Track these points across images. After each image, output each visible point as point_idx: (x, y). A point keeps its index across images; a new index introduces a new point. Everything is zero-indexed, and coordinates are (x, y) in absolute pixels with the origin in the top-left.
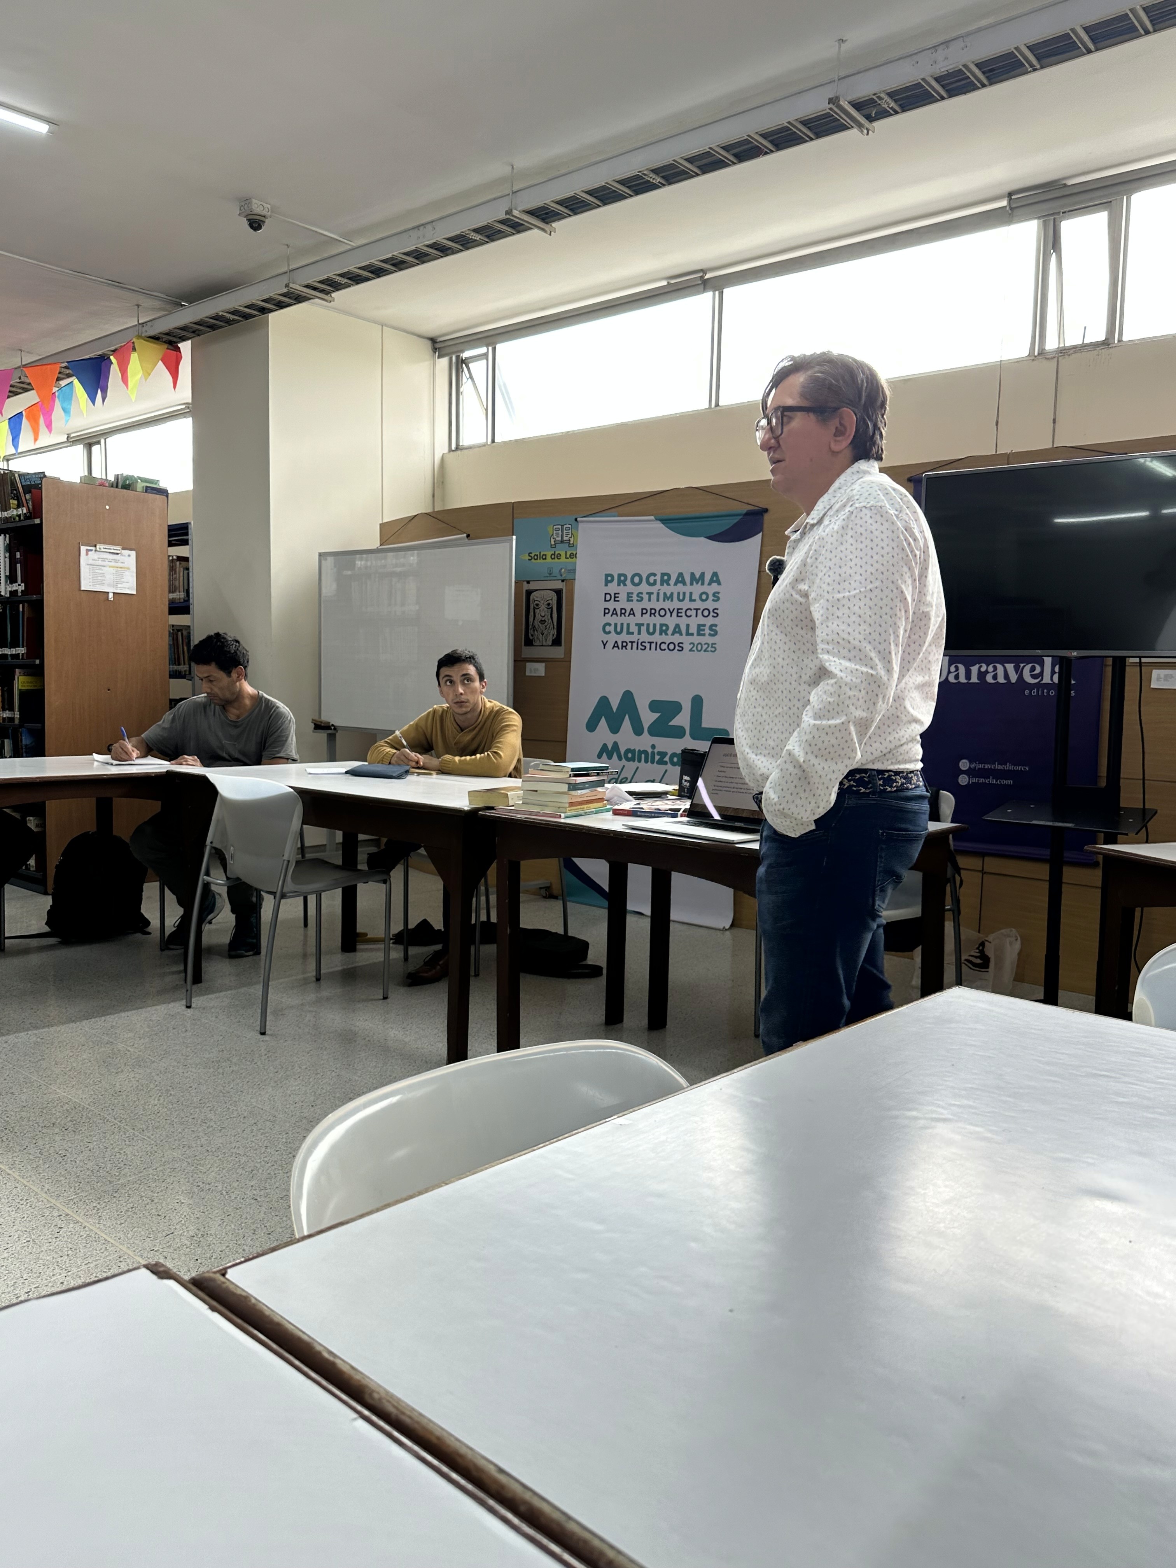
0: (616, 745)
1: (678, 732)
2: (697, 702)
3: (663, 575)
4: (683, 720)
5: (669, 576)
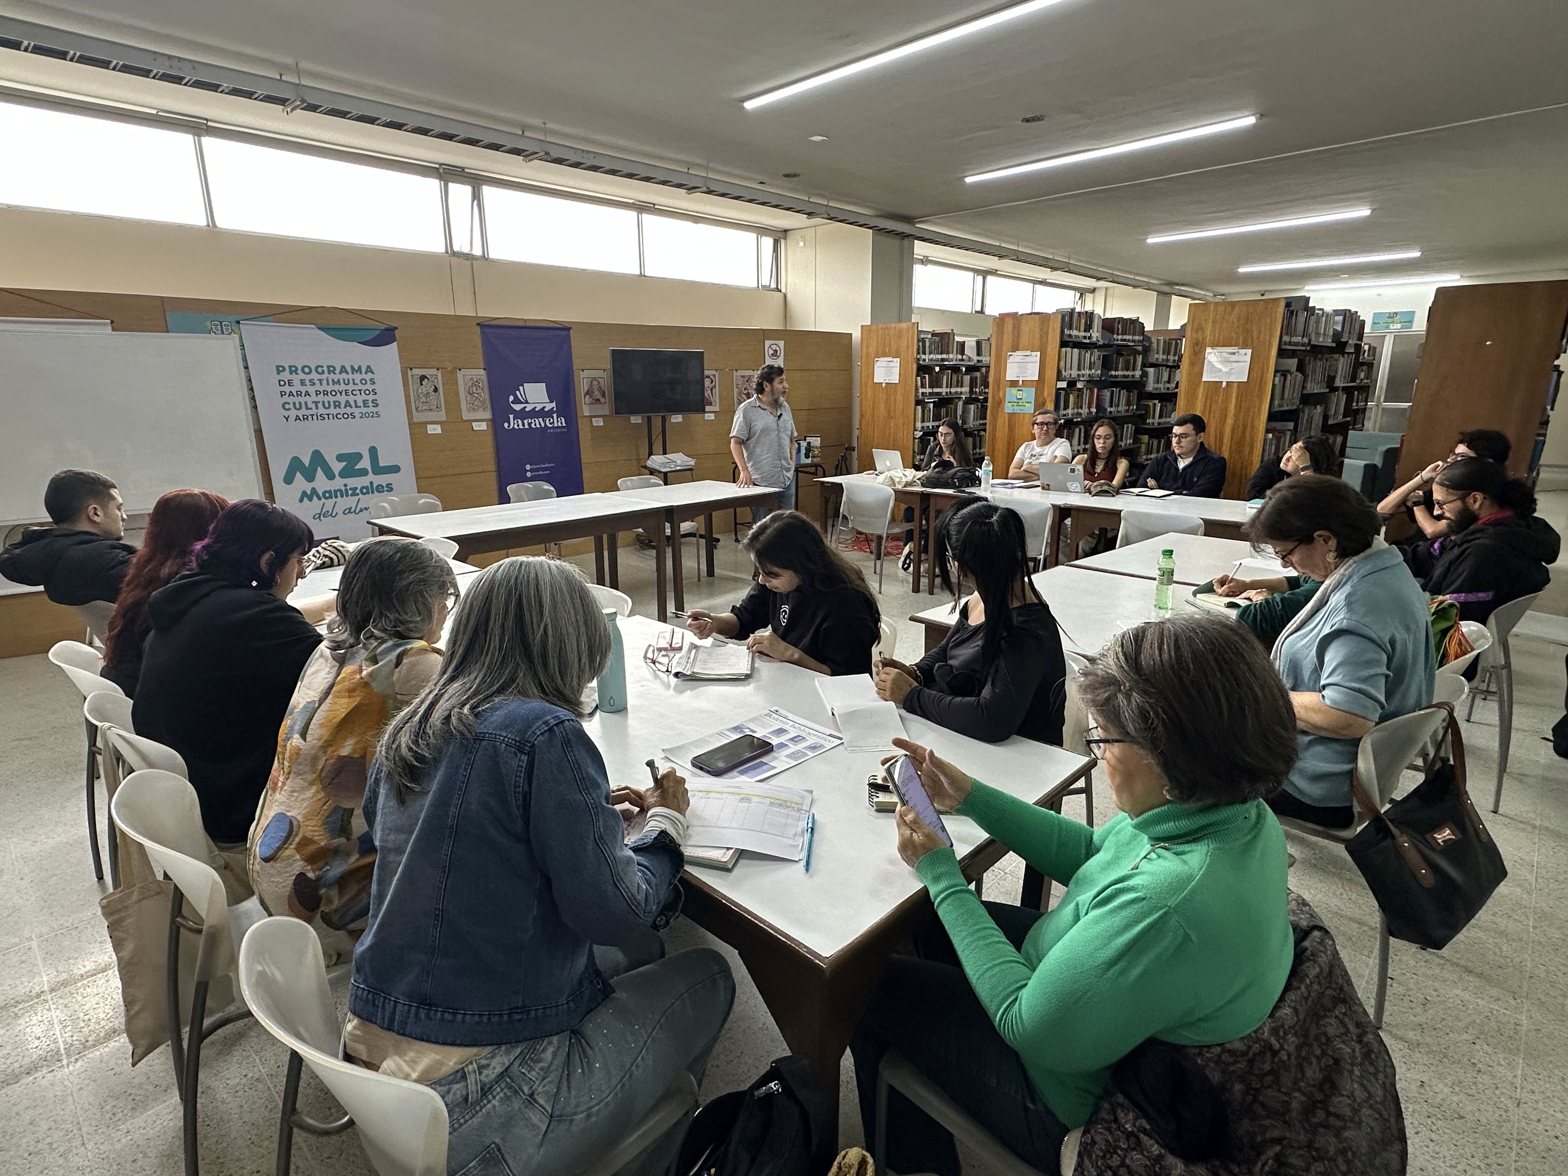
0: (314, 491)
1: (364, 472)
2: (373, 451)
3: (329, 367)
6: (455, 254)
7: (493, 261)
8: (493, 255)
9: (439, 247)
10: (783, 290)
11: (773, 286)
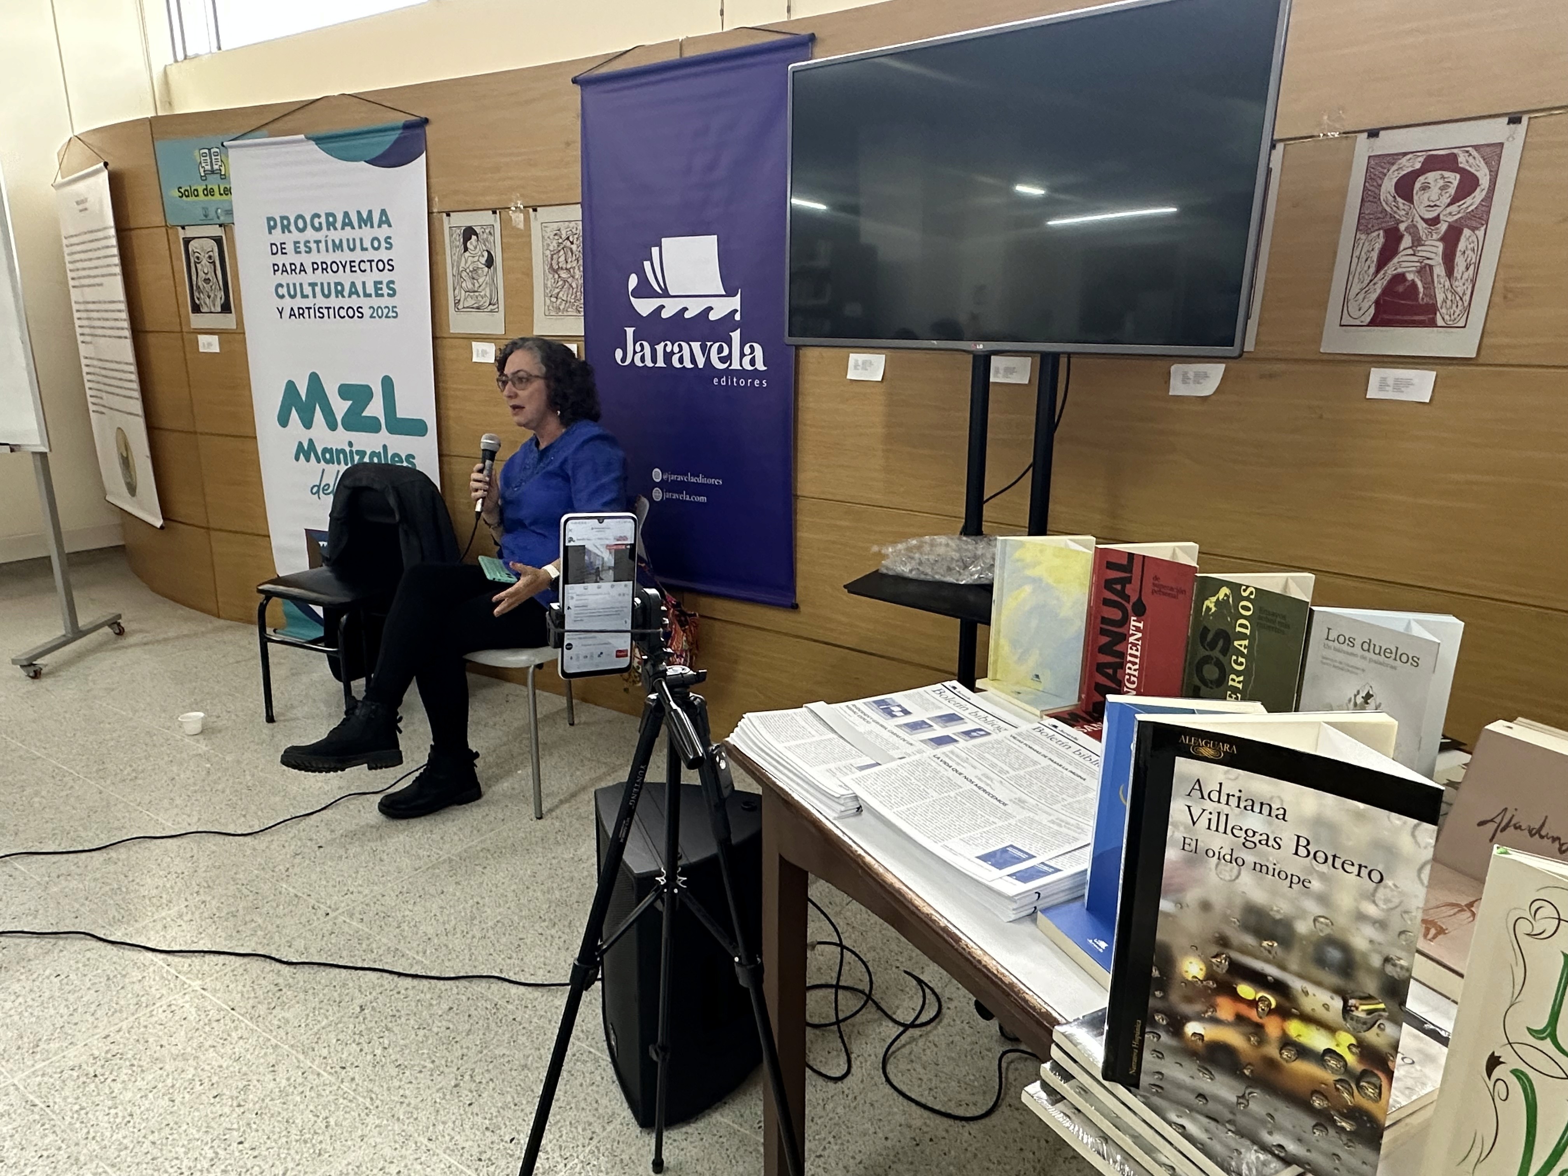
0: (311, 443)
1: (372, 426)
2: (388, 385)
3: (328, 215)
5: (334, 217)
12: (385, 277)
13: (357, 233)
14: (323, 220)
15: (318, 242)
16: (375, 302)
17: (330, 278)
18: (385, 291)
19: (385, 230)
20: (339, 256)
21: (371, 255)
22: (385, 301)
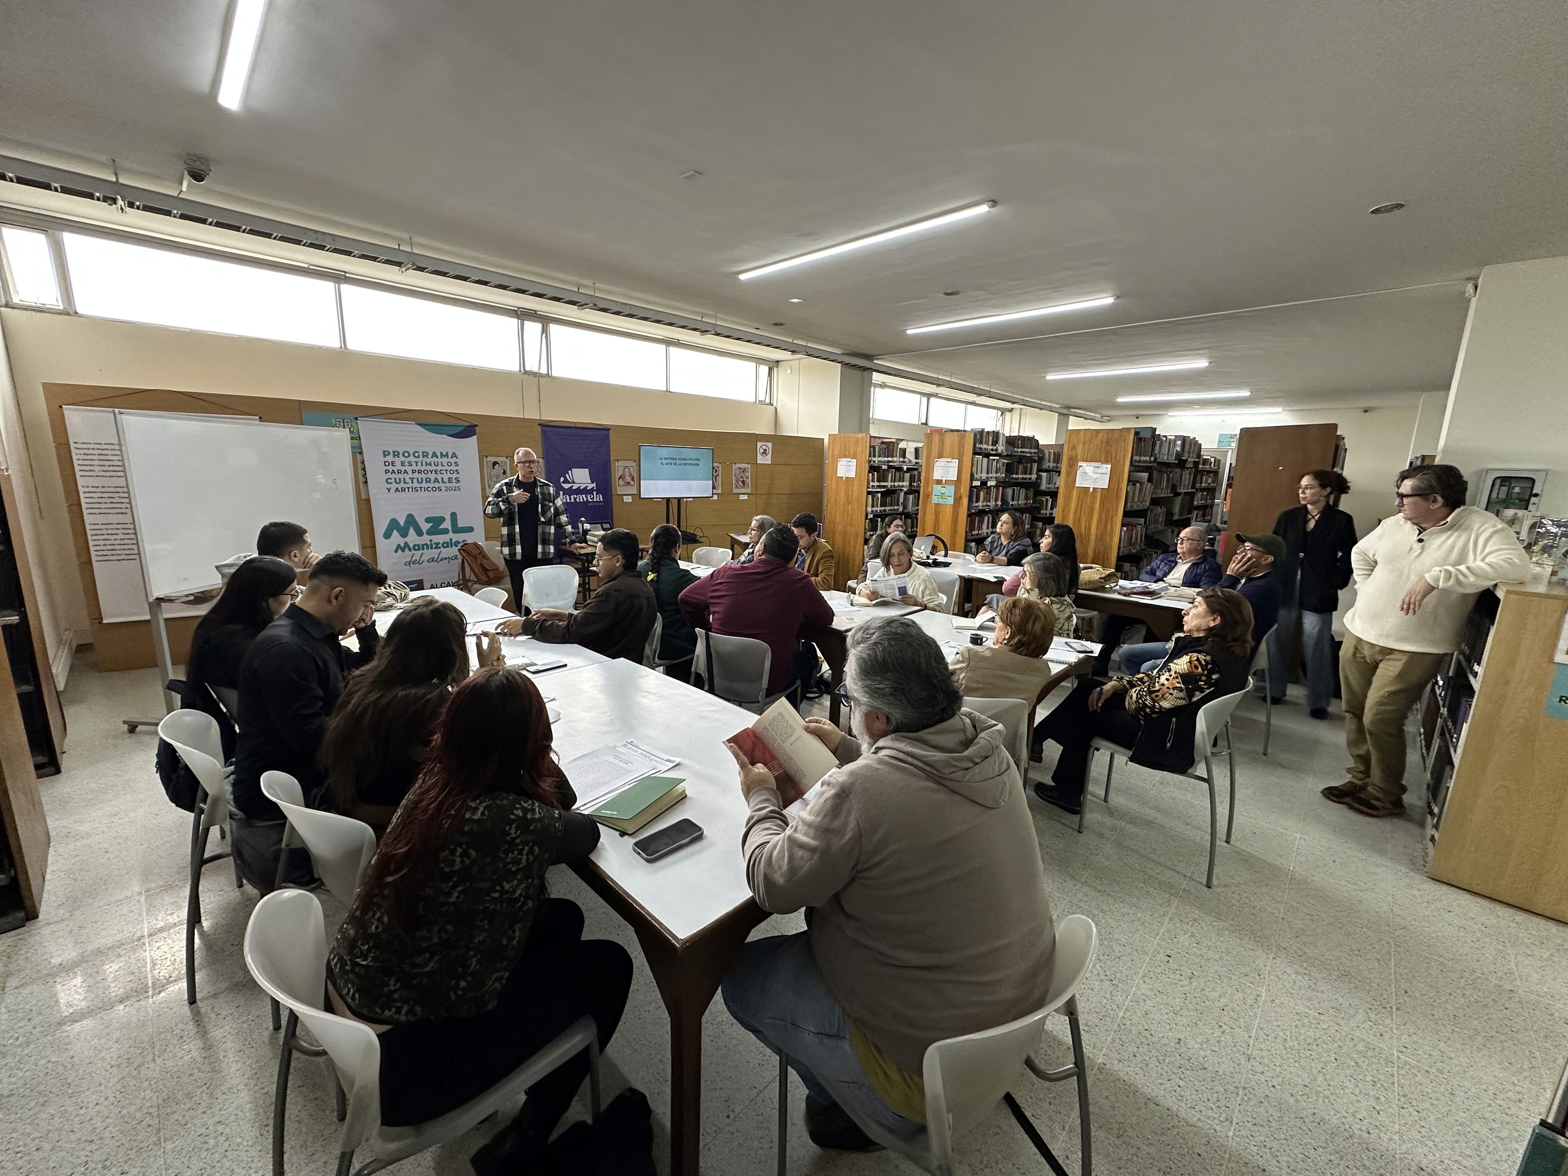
0: (406, 543)
1: (446, 531)
3: (423, 453)
4: (447, 525)
5: (428, 454)
6: (526, 373)
7: (555, 378)
8: (555, 373)
9: (514, 367)
10: (775, 404)
11: (768, 401)
12: (455, 476)
13: (440, 460)
14: (421, 454)
15: (416, 462)
16: (448, 485)
17: (424, 476)
18: (454, 481)
19: (454, 459)
20: (428, 468)
21: (446, 468)
22: (454, 484)
